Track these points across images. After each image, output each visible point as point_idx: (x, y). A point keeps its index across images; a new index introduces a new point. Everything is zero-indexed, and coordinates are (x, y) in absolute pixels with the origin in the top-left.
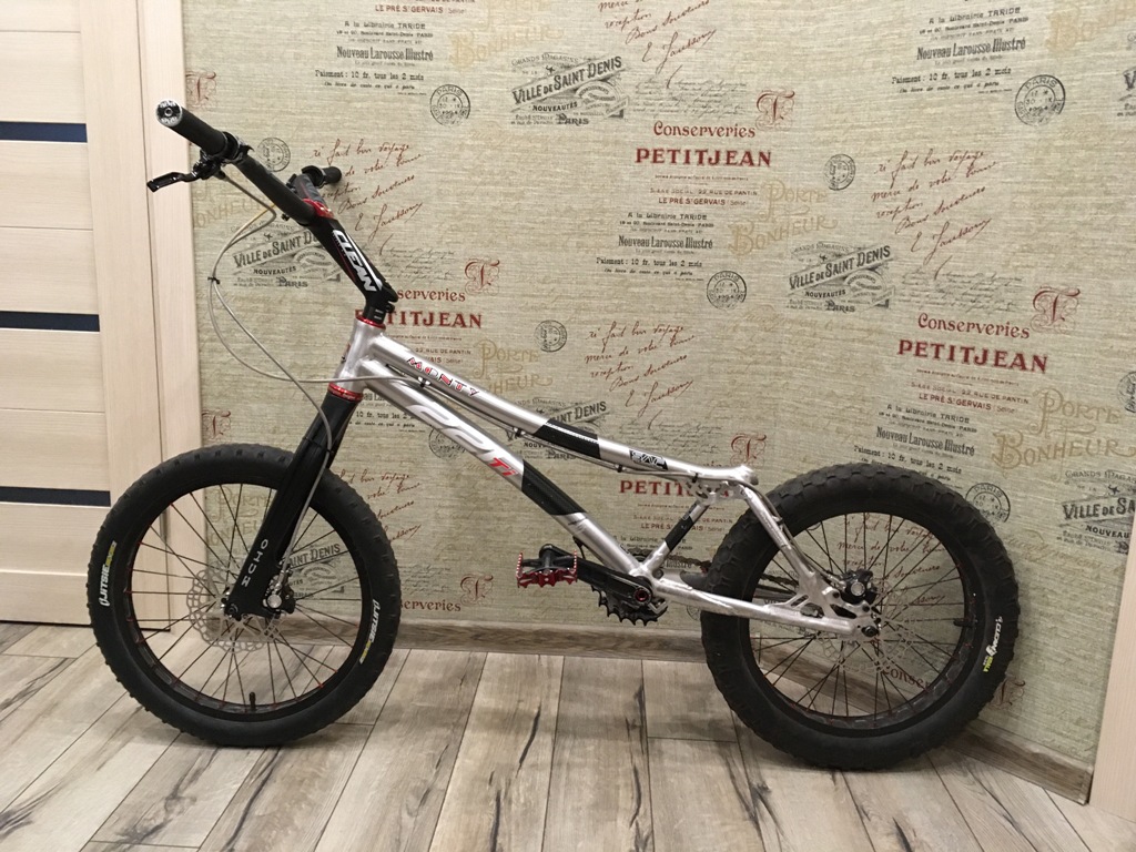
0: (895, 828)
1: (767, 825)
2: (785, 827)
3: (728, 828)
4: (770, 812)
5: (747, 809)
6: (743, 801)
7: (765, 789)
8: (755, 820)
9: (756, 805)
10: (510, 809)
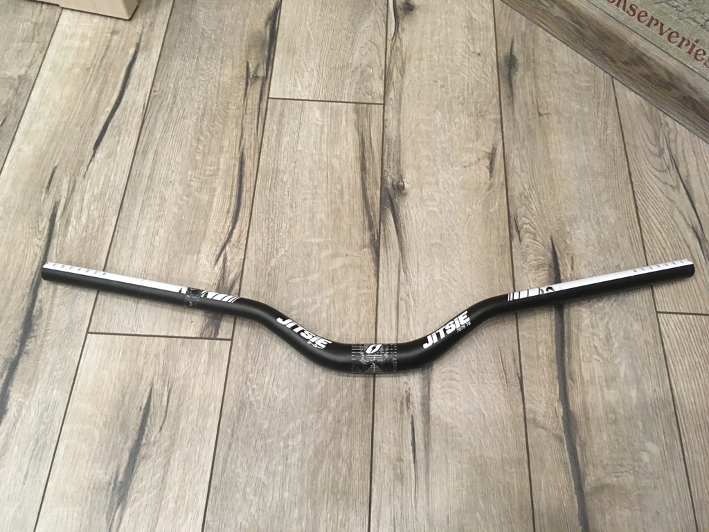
0: (550, 255)
1: (389, 255)
2: (412, 259)
3: (339, 262)
4: (398, 231)
5: (371, 227)
6: (368, 213)
7: (400, 189)
8: (375, 246)
9: (382, 219)
10: (65, 235)
